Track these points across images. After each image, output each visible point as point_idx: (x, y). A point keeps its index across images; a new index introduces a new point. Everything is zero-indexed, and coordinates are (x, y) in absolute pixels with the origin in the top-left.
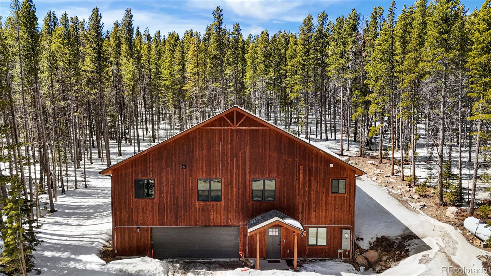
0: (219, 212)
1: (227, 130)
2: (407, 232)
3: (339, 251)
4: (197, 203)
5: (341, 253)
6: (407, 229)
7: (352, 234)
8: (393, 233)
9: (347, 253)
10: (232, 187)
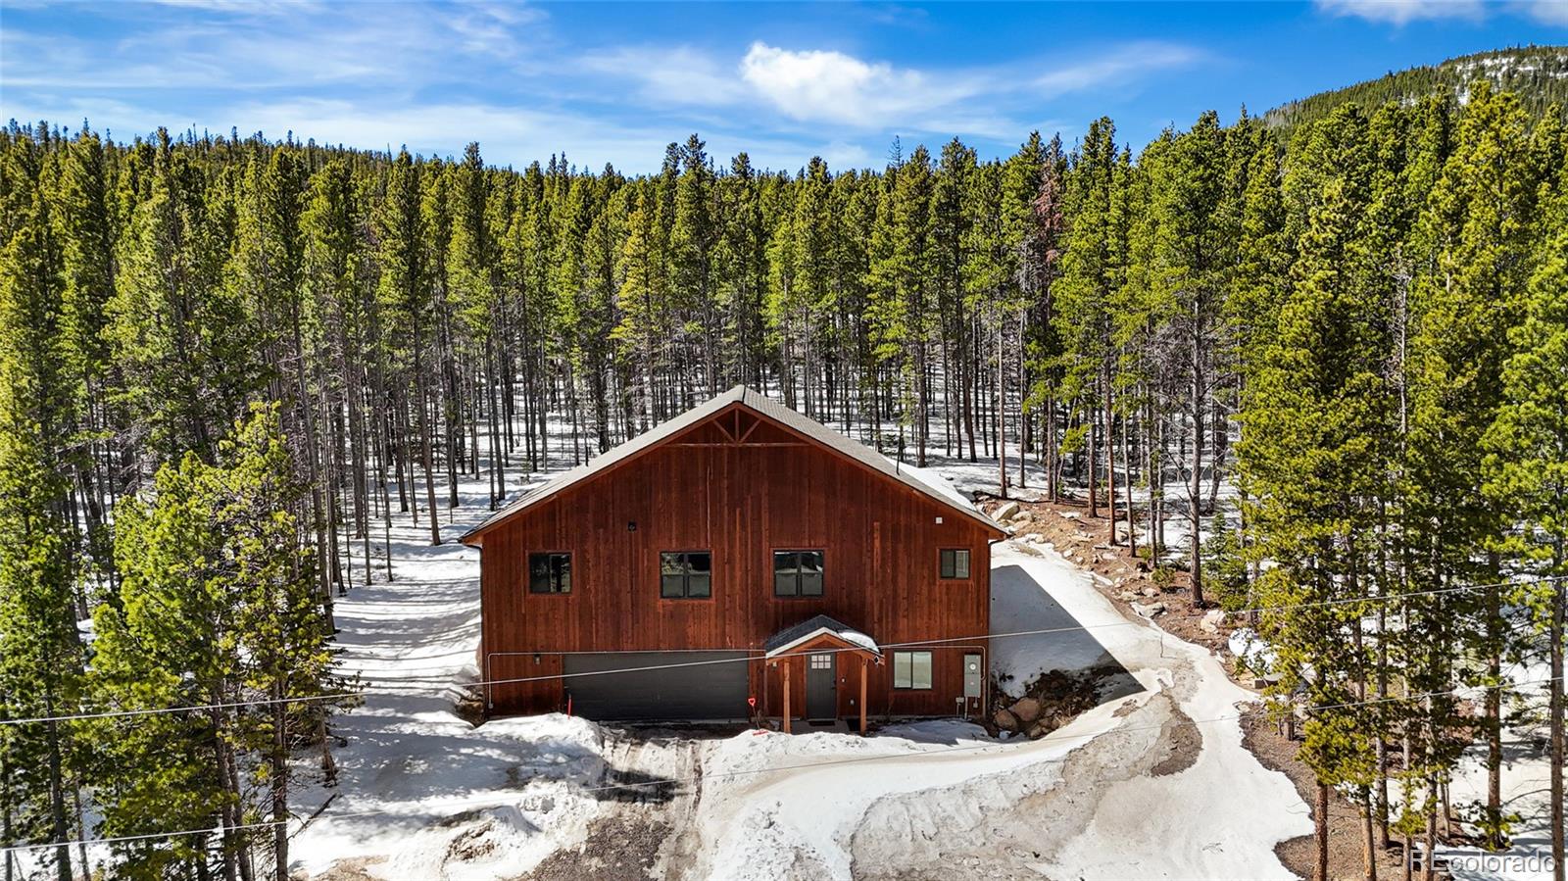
0: (706, 622)
1: (721, 449)
2: (1105, 661)
3: (959, 700)
4: (661, 602)
5: (963, 704)
6: (1107, 653)
7: (985, 665)
8: (1075, 663)
9: (976, 705)
10: (732, 569)
